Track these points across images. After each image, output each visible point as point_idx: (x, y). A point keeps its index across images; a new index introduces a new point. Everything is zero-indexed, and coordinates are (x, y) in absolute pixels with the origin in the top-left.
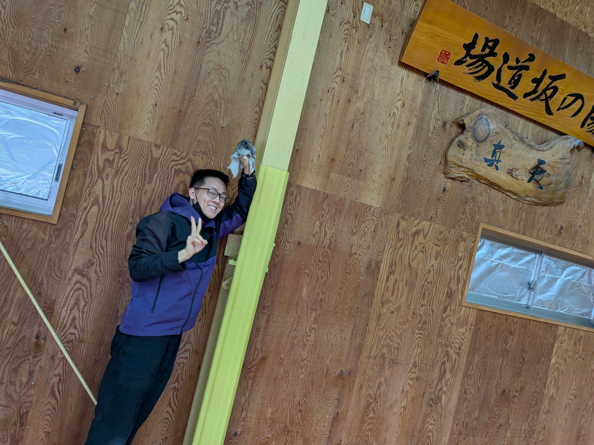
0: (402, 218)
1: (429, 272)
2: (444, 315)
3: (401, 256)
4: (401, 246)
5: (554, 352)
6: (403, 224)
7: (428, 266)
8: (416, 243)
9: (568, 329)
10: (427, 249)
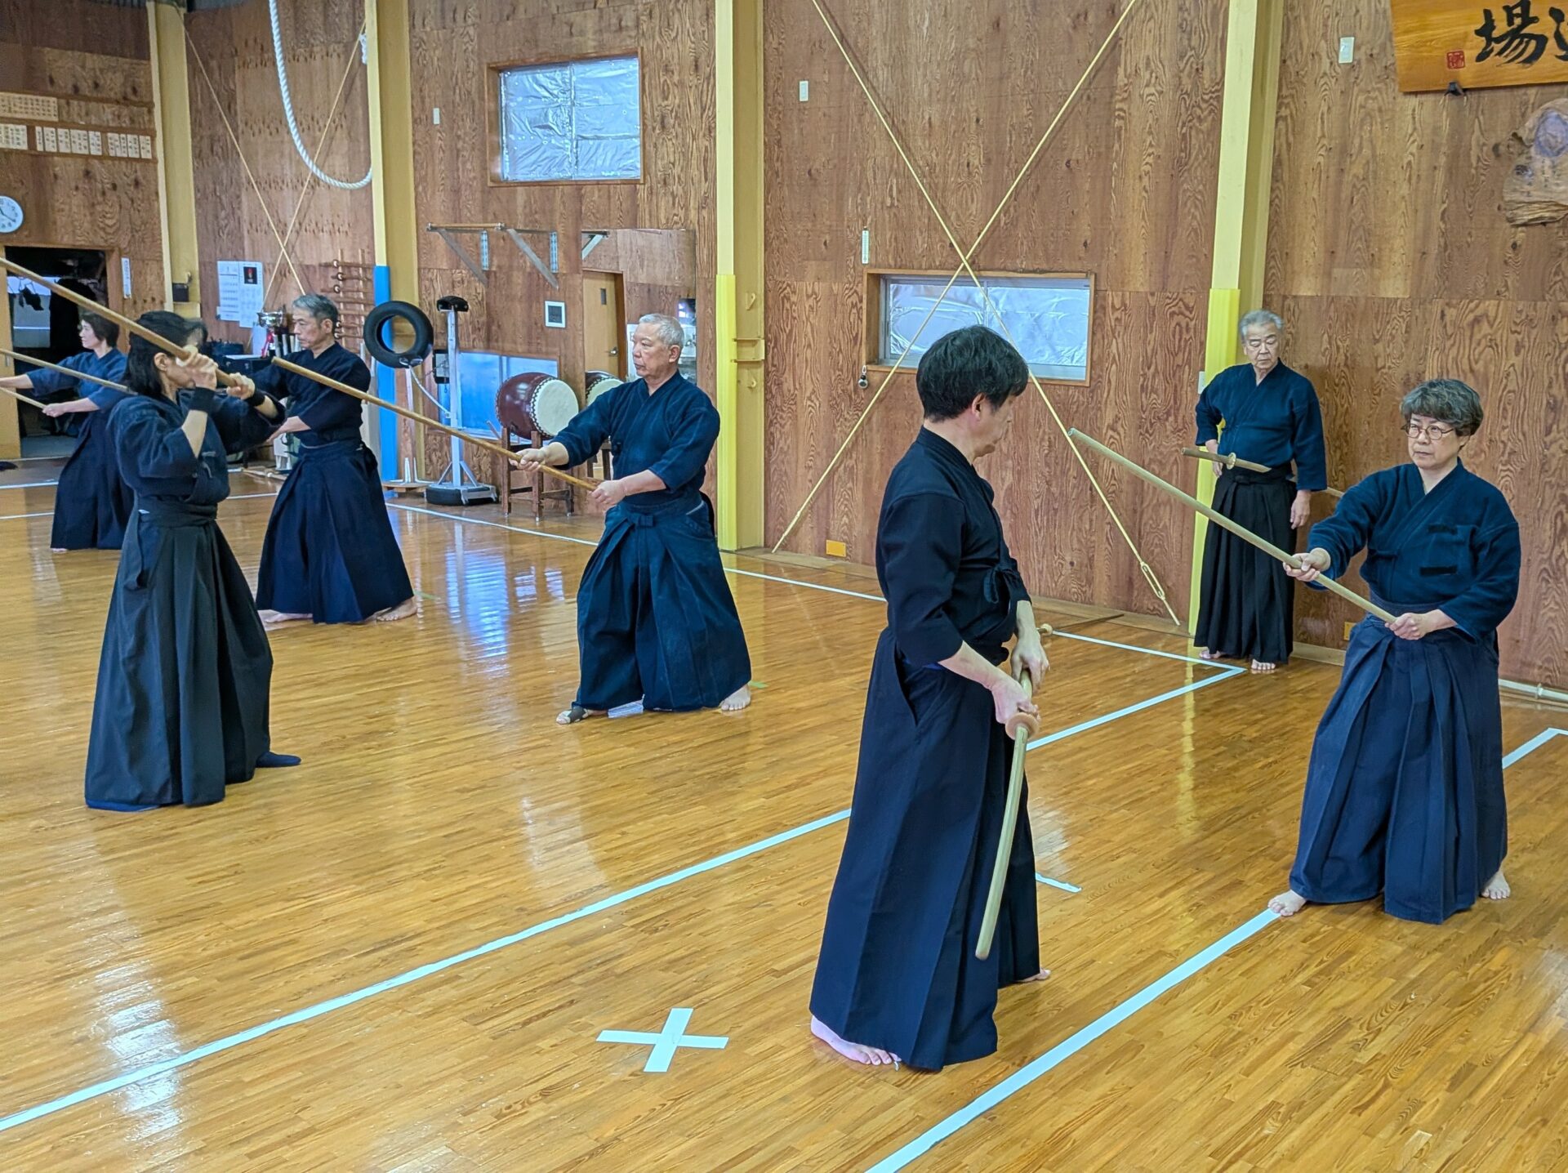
0: (1447, 304)
1: (1508, 375)
2: (1548, 439)
3: (1455, 360)
4: (1453, 345)
6: (1451, 313)
7: (1505, 367)
8: (1477, 336)
10: (1498, 342)
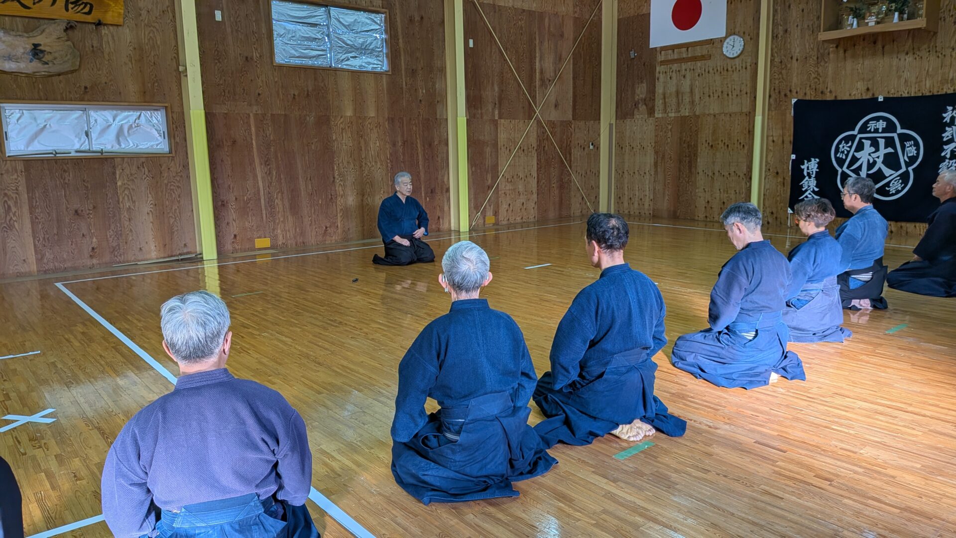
5: (118, 177)
9: (126, 159)
